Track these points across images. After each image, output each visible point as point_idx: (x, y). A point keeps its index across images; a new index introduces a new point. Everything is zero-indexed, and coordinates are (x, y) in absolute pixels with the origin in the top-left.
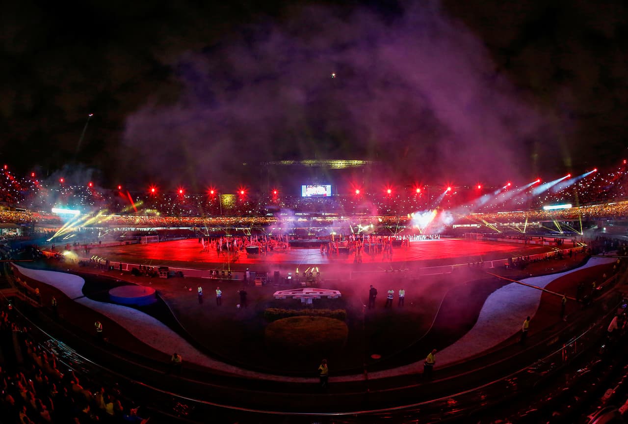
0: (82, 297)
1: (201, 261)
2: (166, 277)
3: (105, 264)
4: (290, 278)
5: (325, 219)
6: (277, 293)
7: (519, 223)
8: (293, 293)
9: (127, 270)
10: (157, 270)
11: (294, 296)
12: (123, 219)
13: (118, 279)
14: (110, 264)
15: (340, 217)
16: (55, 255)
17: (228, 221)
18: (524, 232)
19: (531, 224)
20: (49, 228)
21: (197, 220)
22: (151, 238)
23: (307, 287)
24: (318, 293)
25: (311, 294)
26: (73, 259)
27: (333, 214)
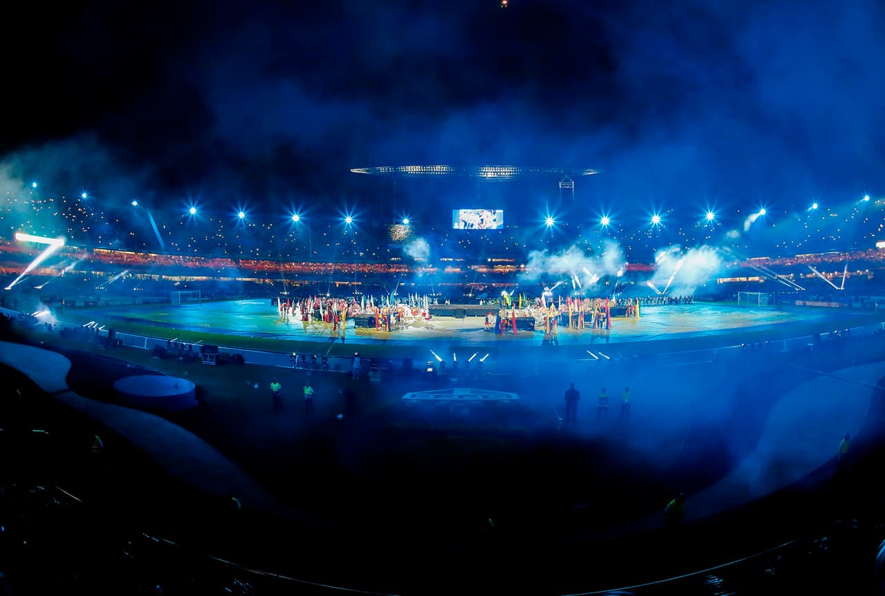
0: (64, 391)
1: (275, 338)
2: (214, 363)
3: (107, 335)
4: (430, 370)
5: (493, 268)
6: (408, 396)
7: (833, 272)
8: (436, 397)
9: (145, 348)
10: (198, 351)
11: (438, 401)
12: (140, 260)
13: (128, 363)
14: (116, 337)
15: (519, 265)
16: (19, 315)
17: (323, 268)
18: (842, 288)
19: (854, 274)
20: (9, 267)
21: (268, 266)
22: (188, 295)
23: (459, 385)
24: (480, 397)
25: (466, 398)
26: (50, 325)
27: (507, 260)
